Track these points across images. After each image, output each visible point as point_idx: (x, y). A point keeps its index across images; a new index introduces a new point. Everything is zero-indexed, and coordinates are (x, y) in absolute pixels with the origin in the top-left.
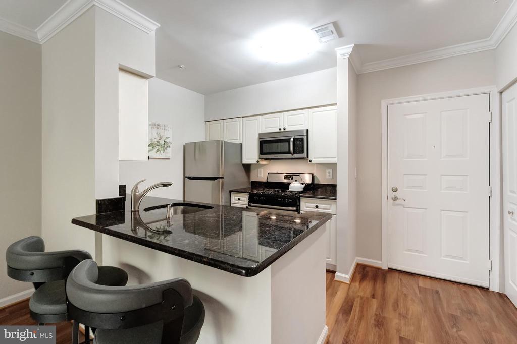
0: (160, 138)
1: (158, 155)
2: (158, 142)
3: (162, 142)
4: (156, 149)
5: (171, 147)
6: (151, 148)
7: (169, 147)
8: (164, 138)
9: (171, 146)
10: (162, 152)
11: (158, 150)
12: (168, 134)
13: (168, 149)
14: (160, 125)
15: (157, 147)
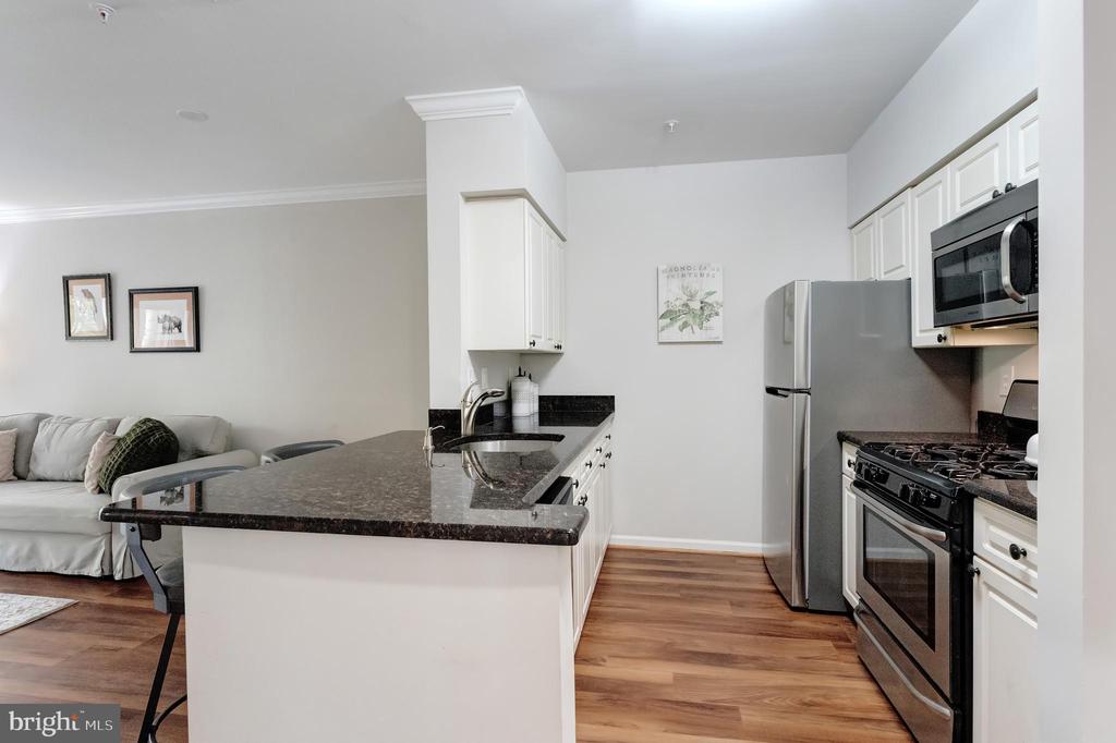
0: (692, 297)
1: (686, 335)
2: (686, 305)
3: (696, 305)
4: (680, 323)
5: (721, 314)
6: (668, 320)
7: (717, 314)
8: (700, 296)
9: (720, 311)
10: (696, 328)
11: (685, 325)
12: (712, 286)
13: (714, 319)
14: (689, 268)
15: (684, 318)
